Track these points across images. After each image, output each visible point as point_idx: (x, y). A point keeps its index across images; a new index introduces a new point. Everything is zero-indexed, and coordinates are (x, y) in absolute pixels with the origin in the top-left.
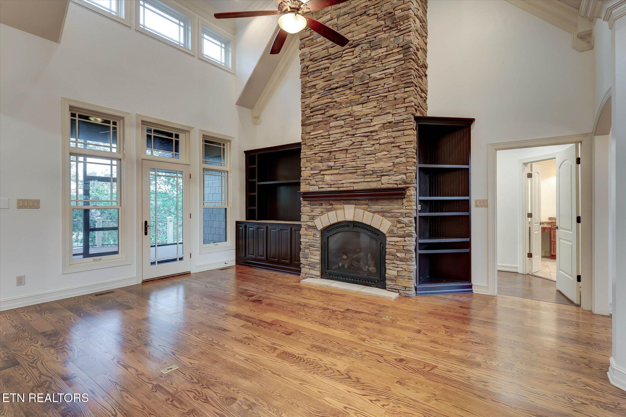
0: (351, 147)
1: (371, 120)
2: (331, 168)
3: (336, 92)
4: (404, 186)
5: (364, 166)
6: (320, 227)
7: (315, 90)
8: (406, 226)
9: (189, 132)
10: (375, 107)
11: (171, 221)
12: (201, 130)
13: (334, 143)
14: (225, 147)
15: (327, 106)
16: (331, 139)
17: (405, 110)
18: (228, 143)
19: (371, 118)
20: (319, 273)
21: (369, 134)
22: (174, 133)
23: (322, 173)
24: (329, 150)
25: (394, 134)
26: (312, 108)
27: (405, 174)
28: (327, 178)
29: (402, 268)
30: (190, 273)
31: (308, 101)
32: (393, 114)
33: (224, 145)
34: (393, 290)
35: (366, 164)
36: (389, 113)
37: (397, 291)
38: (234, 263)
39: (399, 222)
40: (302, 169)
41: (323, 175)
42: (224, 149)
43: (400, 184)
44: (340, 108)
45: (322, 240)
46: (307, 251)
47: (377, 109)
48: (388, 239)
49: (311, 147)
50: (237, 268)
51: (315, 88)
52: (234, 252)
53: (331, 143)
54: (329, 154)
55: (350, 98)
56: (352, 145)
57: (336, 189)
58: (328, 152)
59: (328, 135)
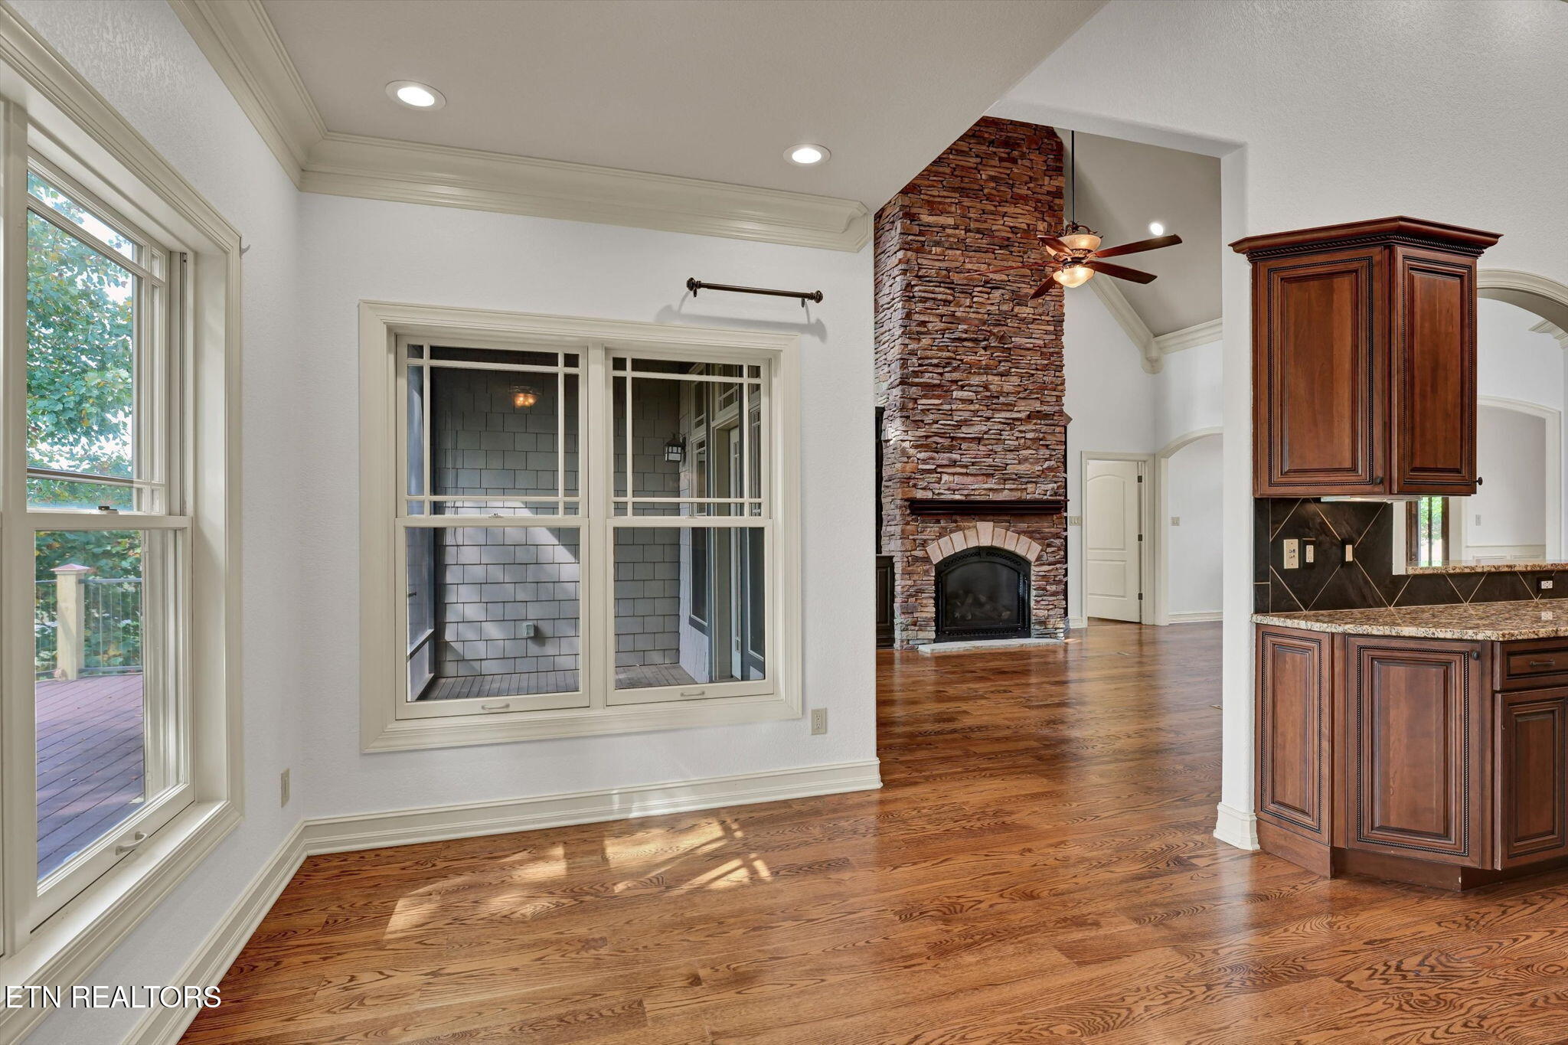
0: (986, 436)
1: (1014, 402)
2: (954, 463)
3: (963, 346)
6: (936, 559)
7: (926, 329)
8: (1057, 550)
10: (1019, 385)
15: (948, 363)
16: (954, 418)
19: (1014, 399)
20: (931, 636)
21: (1011, 421)
23: (940, 470)
24: (950, 434)
25: (1043, 428)
26: (920, 358)
27: (1056, 482)
28: (945, 478)
31: (912, 345)
32: (1042, 402)
34: (1043, 636)
35: (1006, 464)
37: (1048, 636)
39: (1051, 545)
41: (940, 473)
43: (1051, 496)
44: (969, 373)
45: (937, 580)
46: (912, 599)
47: (1021, 389)
48: (1034, 569)
49: (918, 424)
53: (954, 423)
54: (950, 440)
55: (984, 362)
56: (986, 433)
57: (963, 498)
58: (950, 437)
59: (951, 410)
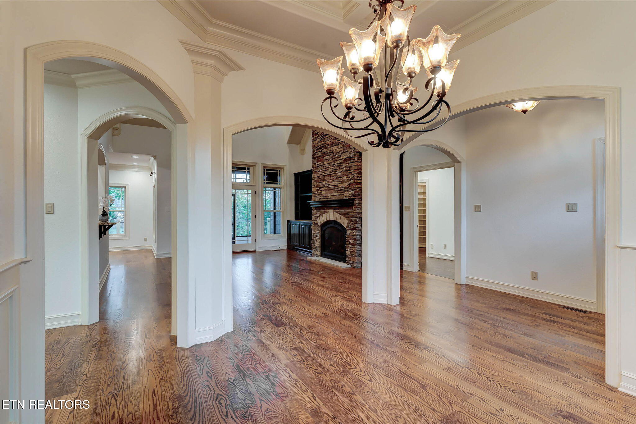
0: (332, 173)
1: (340, 155)
2: (324, 186)
3: (326, 138)
4: (353, 198)
5: (337, 185)
6: (319, 224)
7: (318, 136)
8: (354, 223)
9: (255, 166)
10: (342, 147)
11: (269, 221)
12: (262, 164)
13: (326, 170)
14: (281, 172)
15: (323, 146)
16: (325, 167)
17: (353, 150)
18: (282, 169)
19: (340, 154)
20: (319, 254)
21: (339, 164)
22: (247, 167)
23: (321, 189)
24: (323, 175)
25: (349, 165)
26: (316, 147)
27: (354, 190)
28: (323, 192)
29: (352, 249)
30: (255, 251)
31: (315, 143)
32: (349, 152)
33: (280, 171)
34: (348, 264)
35: (338, 184)
36: (347, 151)
37: (350, 264)
38: (285, 248)
39: (351, 221)
40: (313, 187)
41: (321, 190)
42: (280, 173)
43: (351, 197)
44: (328, 148)
45: (321, 232)
46: (314, 239)
47: (342, 149)
48: (347, 232)
49: (316, 173)
50: (287, 251)
51: (318, 135)
52: (286, 240)
53: (324, 170)
54: (323, 177)
55: (332, 142)
56: (332, 171)
57: (326, 200)
58: (323, 176)
59: (323, 165)
